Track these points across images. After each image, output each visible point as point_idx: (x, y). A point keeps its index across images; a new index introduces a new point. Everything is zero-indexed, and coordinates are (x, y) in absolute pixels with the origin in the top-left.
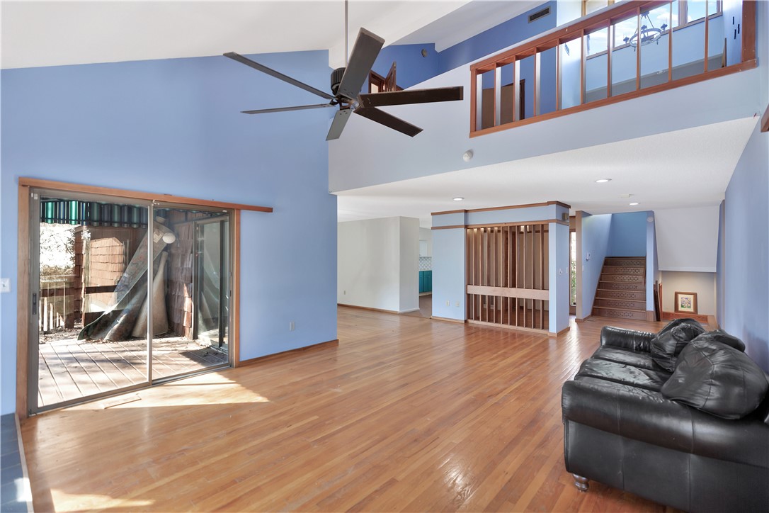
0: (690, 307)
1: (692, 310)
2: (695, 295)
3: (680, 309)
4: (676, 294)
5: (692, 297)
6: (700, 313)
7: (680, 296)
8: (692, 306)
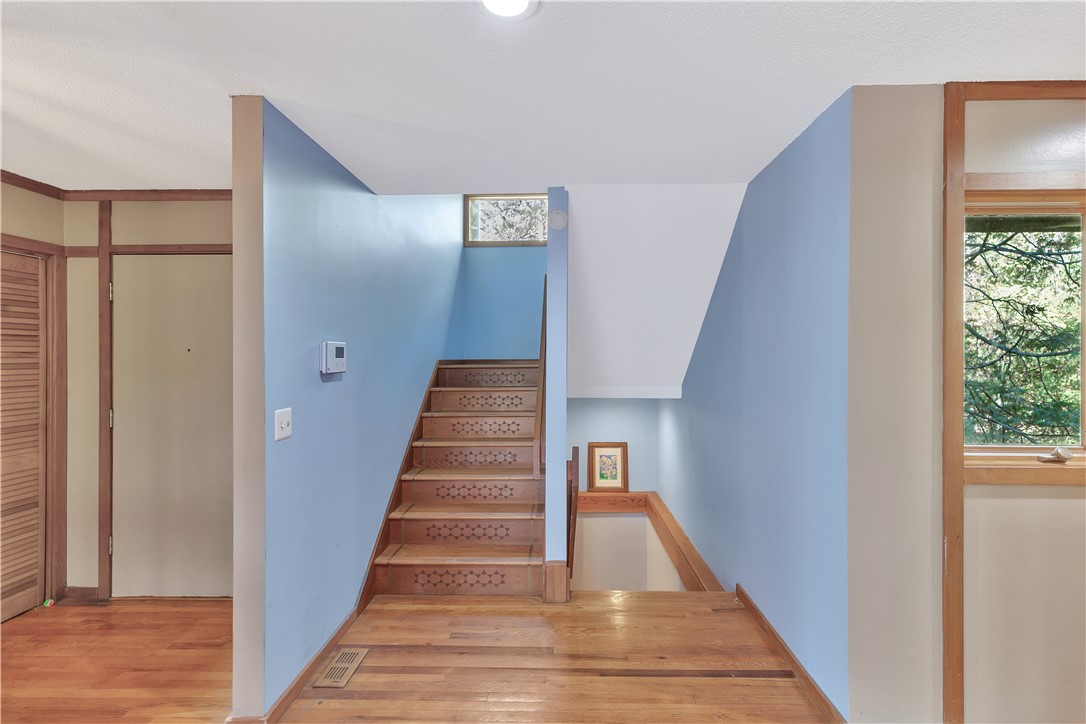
0: (615, 477)
1: (618, 483)
2: (624, 446)
3: (599, 483)
4: (592, 447)
5: (618, 452)
6: (635, 487)
7: (598, 452)
8: (619, 475)
